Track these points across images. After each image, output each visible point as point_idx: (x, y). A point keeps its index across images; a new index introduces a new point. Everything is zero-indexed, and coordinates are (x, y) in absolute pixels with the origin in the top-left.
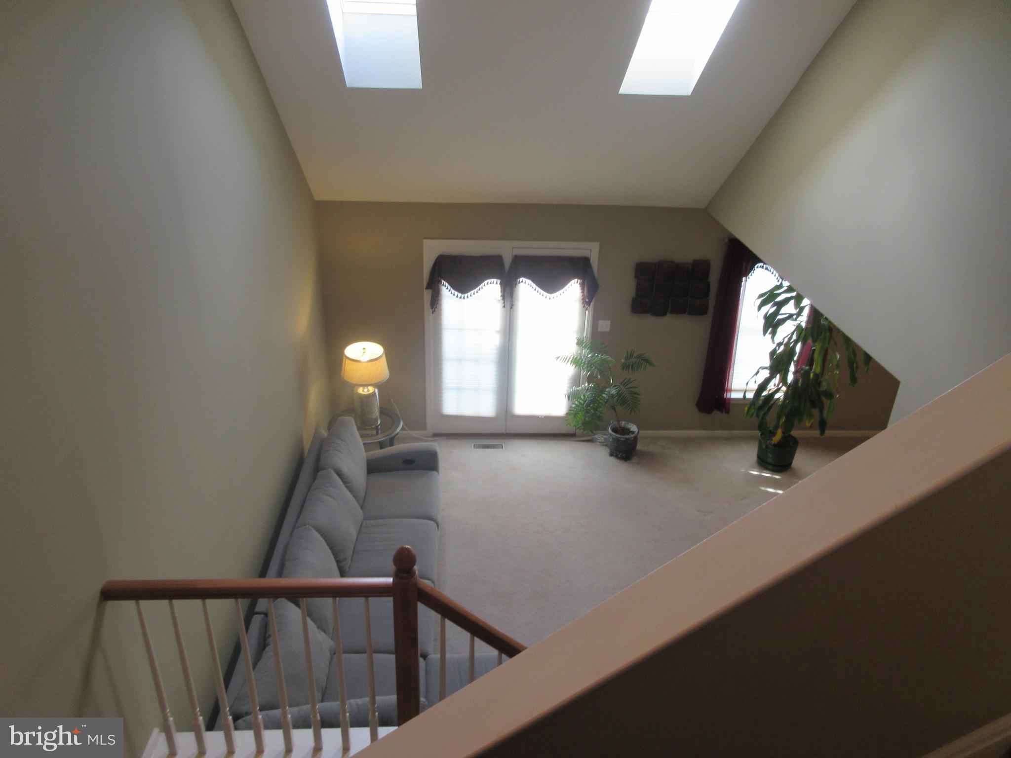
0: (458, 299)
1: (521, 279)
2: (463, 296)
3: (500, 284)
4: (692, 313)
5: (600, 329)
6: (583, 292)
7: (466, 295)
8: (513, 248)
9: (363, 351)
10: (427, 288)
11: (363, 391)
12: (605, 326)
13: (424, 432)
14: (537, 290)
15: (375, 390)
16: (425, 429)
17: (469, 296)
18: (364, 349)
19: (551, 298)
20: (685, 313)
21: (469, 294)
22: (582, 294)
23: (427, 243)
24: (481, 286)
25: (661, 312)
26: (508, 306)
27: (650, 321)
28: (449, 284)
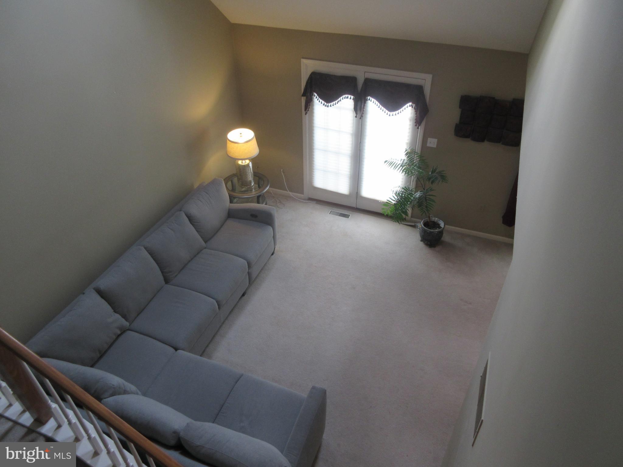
0: (324, 106)
1: (369, 98)
2: (327, 104)
3: (353, 99)
4: (506, 144)
5: (428, 145)
6: (416, 114)
7: (329, 104)
8: (365, 72)
9: (240, 135)
10: (304, 95)
11: (242, 163)
12: (432, 143)
13: (302, 195)
14: (380, 107)
15: (249, 163)
16: (303, 194)
17: (332, 105)
18: (241, 134)
19: (391, 115)
20: (500, 142)
21: (332, 104)
22: (416, 115)
23: (304, 61)
24: (340, 99)
25: (480, 139)
26: (359, 116)
27: (469, 145)
28: (318, 95)
